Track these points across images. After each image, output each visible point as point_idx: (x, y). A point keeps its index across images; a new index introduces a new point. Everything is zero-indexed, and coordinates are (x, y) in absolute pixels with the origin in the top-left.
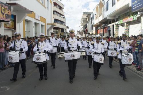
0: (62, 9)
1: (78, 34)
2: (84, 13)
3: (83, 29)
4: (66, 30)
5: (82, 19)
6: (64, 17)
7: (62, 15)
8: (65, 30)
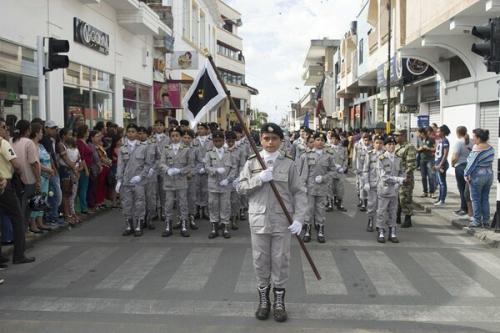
0: (234, 27)
1: (293, 116)
2: (314, 43)
3: (308, 99)
4: (245, 101)
5: (308, 59)
6: (241, 57)
7: (235, 50)
8: (242, 102)
